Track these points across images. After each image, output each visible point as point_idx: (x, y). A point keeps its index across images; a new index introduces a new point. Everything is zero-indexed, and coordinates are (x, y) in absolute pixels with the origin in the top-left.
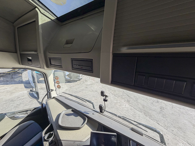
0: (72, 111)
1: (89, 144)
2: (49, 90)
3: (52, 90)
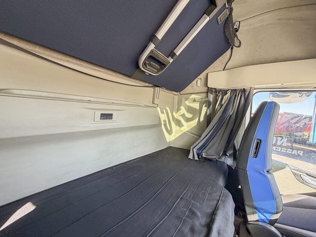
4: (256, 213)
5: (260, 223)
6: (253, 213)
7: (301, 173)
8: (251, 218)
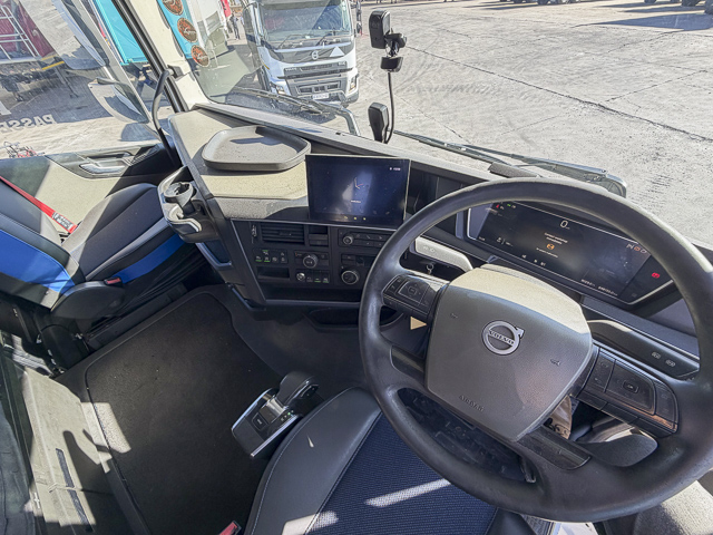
0: (259, 131)
1: (306, 204)
2: (163, 70)
3: (177, 74)
4: (47, 289)
5: (66, 295)
6: (44, 293)
7: (79, 163)
8: (50, 301)
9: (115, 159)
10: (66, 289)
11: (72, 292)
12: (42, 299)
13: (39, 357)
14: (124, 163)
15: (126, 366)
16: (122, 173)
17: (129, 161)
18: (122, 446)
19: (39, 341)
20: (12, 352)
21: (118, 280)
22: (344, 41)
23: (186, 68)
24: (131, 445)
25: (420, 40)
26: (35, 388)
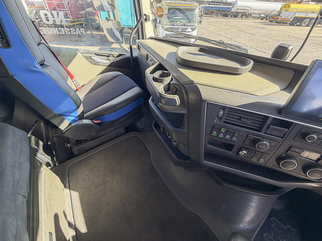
0: (201, 50)
2: (141, 15)
3: (147, 19)
4: (64, 119)
5: (73, 125)
6: (62, 121)
7: (90, 55)
8: (63, 126)
9: (106, 57)
10: (74, 121)
11: (76, 123)
12: (60, 124)
13: (49, 155)
14: (109, 60)
15: (91, 170)
16: (108, 65)
17: (112, 59)
18: (83, 229)
19: (49, 143)
20: (37, 151)
21: (99, 121)
22: (193, 26)
23: (152, 17)
24: (88, 228)
25: (229, 33)
26: (45, 180)
